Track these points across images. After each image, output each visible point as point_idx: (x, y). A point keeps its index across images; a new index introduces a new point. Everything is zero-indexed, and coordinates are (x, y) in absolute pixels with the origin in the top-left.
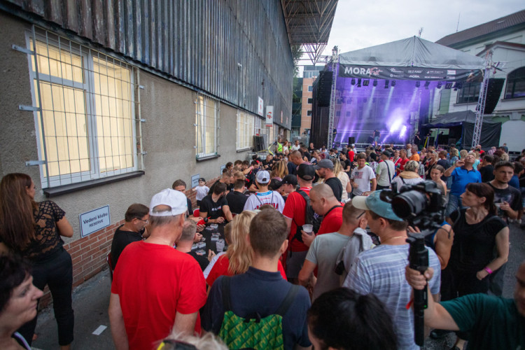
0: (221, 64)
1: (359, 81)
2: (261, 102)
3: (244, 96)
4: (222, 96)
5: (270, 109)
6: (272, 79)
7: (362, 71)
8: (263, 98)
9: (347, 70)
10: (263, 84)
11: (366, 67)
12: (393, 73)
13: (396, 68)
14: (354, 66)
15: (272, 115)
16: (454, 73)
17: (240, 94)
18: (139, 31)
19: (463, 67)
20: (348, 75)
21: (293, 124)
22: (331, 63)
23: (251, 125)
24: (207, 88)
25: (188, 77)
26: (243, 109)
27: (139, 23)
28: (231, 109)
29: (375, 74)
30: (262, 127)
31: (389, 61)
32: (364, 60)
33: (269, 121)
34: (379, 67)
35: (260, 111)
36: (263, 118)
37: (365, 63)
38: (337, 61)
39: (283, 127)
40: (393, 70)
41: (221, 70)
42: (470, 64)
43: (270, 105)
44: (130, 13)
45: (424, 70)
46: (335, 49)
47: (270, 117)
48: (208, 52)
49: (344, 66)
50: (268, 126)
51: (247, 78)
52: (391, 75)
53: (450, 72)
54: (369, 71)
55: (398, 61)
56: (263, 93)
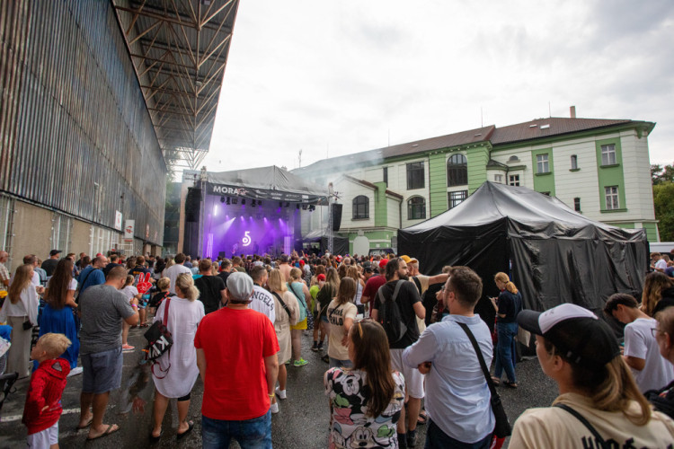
0: (78, 187)
1: (228, 199)
2: (119, 216)
3: (99, 211)
4: (77, 214)
5: (130, 223)
6: (135, 191)
7: (230, 191)
8: (122, 211)
9: (215, 189)
10: (122, 197)
11: (234, 187)
12: (259, 194)
13: (261, 190)
14: (222, 186)
15: (132, 229)
16: (307, 197)
17: (95, 210)
18: (21, 176)
19: (313, 193)
20: (217, 194)
21: (165, 239)
22: (199, 182)
23: (105, 241)
24: (64, 208)
25: (50, 201)
26: (98, 224)
27: (22, 171)
28: (85, 225)
29: (242, 194)
30: (120, 242)
31: (255, 184)
32: (232, 181)
33: (129, 236)
34: (246, 188)
35: (118, 225)
36: (121, 233)
37: (232, 184)
38: (205, 180)
39: (149, 243)
40: (258, 191)
41: (77, 192)
42: (318, 191)
43: (131, 218)
44: (18, 166)
45: (284, 193)
46: (204, 168)
47: (129, 231)
48: (68, 178)
49: (213, 185)
50: (128, 241)
51: (104, 195)
52: (257, 196)
53: (304, 197)
54: (236, 191)
55: (262, 184)
56: (122, 206)
